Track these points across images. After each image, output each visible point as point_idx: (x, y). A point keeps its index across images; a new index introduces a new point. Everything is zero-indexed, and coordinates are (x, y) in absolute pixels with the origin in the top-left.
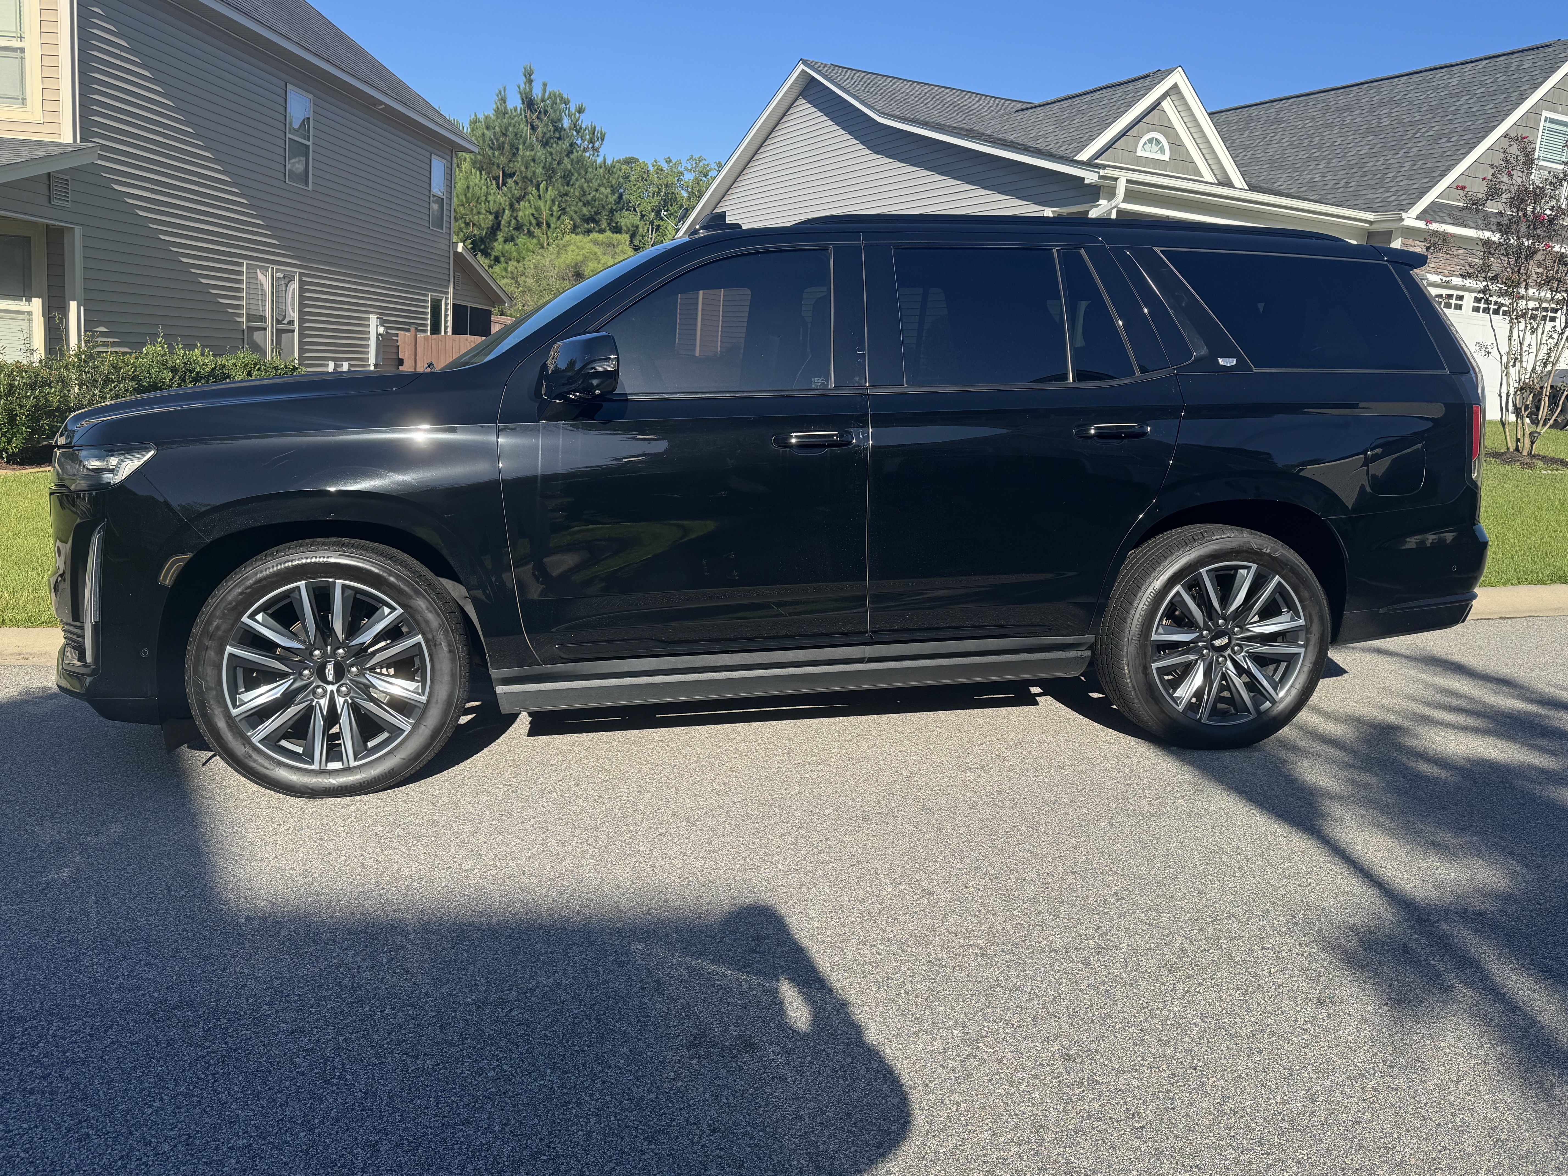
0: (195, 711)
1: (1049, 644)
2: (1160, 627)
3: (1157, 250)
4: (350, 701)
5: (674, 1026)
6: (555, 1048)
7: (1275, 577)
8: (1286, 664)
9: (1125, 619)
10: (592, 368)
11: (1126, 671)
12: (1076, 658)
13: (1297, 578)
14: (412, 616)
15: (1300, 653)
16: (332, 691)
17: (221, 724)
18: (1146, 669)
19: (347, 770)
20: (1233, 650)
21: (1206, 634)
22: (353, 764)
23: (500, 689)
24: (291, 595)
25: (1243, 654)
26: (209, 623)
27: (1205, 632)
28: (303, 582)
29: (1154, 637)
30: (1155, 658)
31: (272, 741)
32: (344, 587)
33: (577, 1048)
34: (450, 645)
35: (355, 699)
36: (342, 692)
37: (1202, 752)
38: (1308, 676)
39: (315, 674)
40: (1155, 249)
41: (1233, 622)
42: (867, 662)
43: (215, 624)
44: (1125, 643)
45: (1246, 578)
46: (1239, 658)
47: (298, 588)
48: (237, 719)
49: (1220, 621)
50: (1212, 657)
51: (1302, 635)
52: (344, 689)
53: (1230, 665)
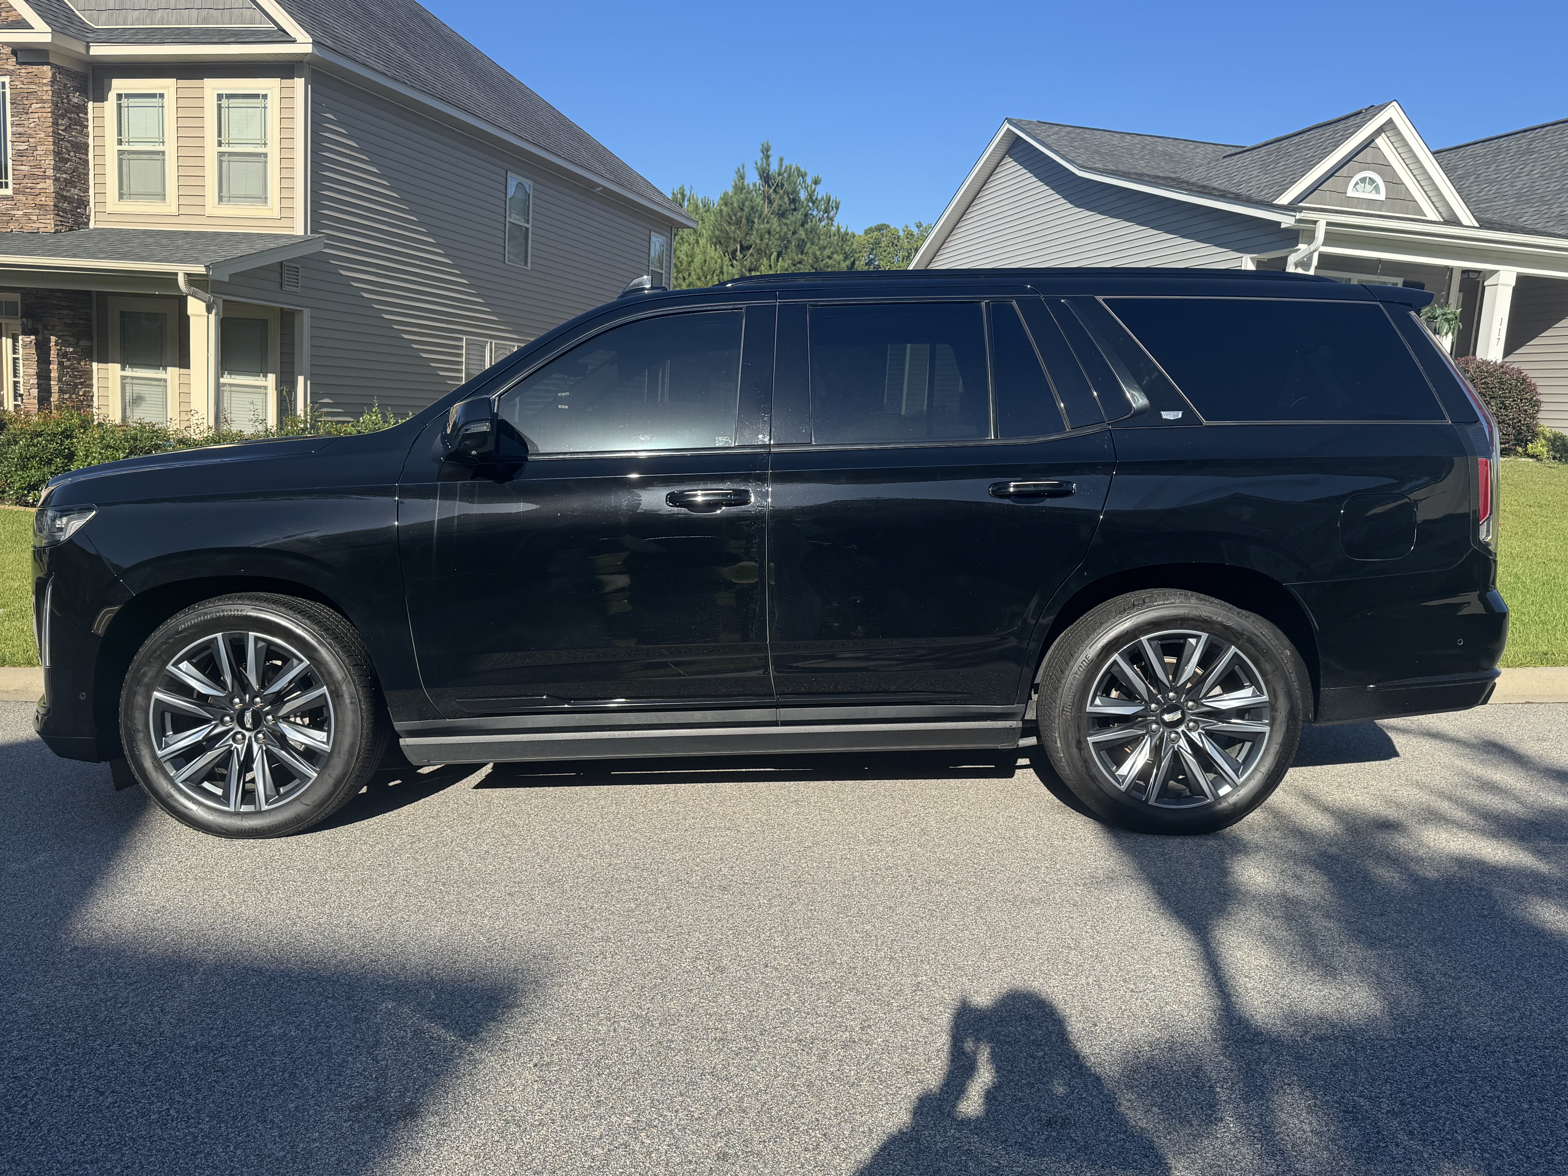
0: (126, 753)
1: (976, 713)
2: (1097, 699)
3: (1100, 299)
4: (264, 748)
5: (356, 1087)
6: (230, 1097)
7: (1230, 647)
8: (1250, 743)
9: (1056, 688)
10: (468, 430)
11: (1059, 745)
12: (1004, 729)
13: (1256, 649)
14: (317, 669)
15: (1264, 733)
16: (250, 738)
17: (148, 764)
18: (1080, 744)
19: (259, 813)
20: (1187, 726)
21: (1156, 708)
22: (265, 807)
23: (402, 742)
24: (211, 646)
25: (1200, 731)
26: (138, 670)
27: (1153, 706)
28: (220, 634)
29: (1089, 709)
30: (1091, 732)
31: (195, 782)
32: (257, 639)
33: (250, 1099)
34: (352, 697)
35: (269, 747)
36: (259, 739)
37: (1149, 837)
38: (1275, 757)
39: (235, 721)
40: (1097, 297)
41: (1187, 695)
42: (782, 725)
43: (142, 671)
44: (1057, 715)
45: (1197, 647)
46: (1194, 736)
47: (216, 638)
48: (163, 760)
49: (1171, 694)
50: (1163, 733)
51: (1267, 712)
52: (260, 736)
53: (1183, 743)
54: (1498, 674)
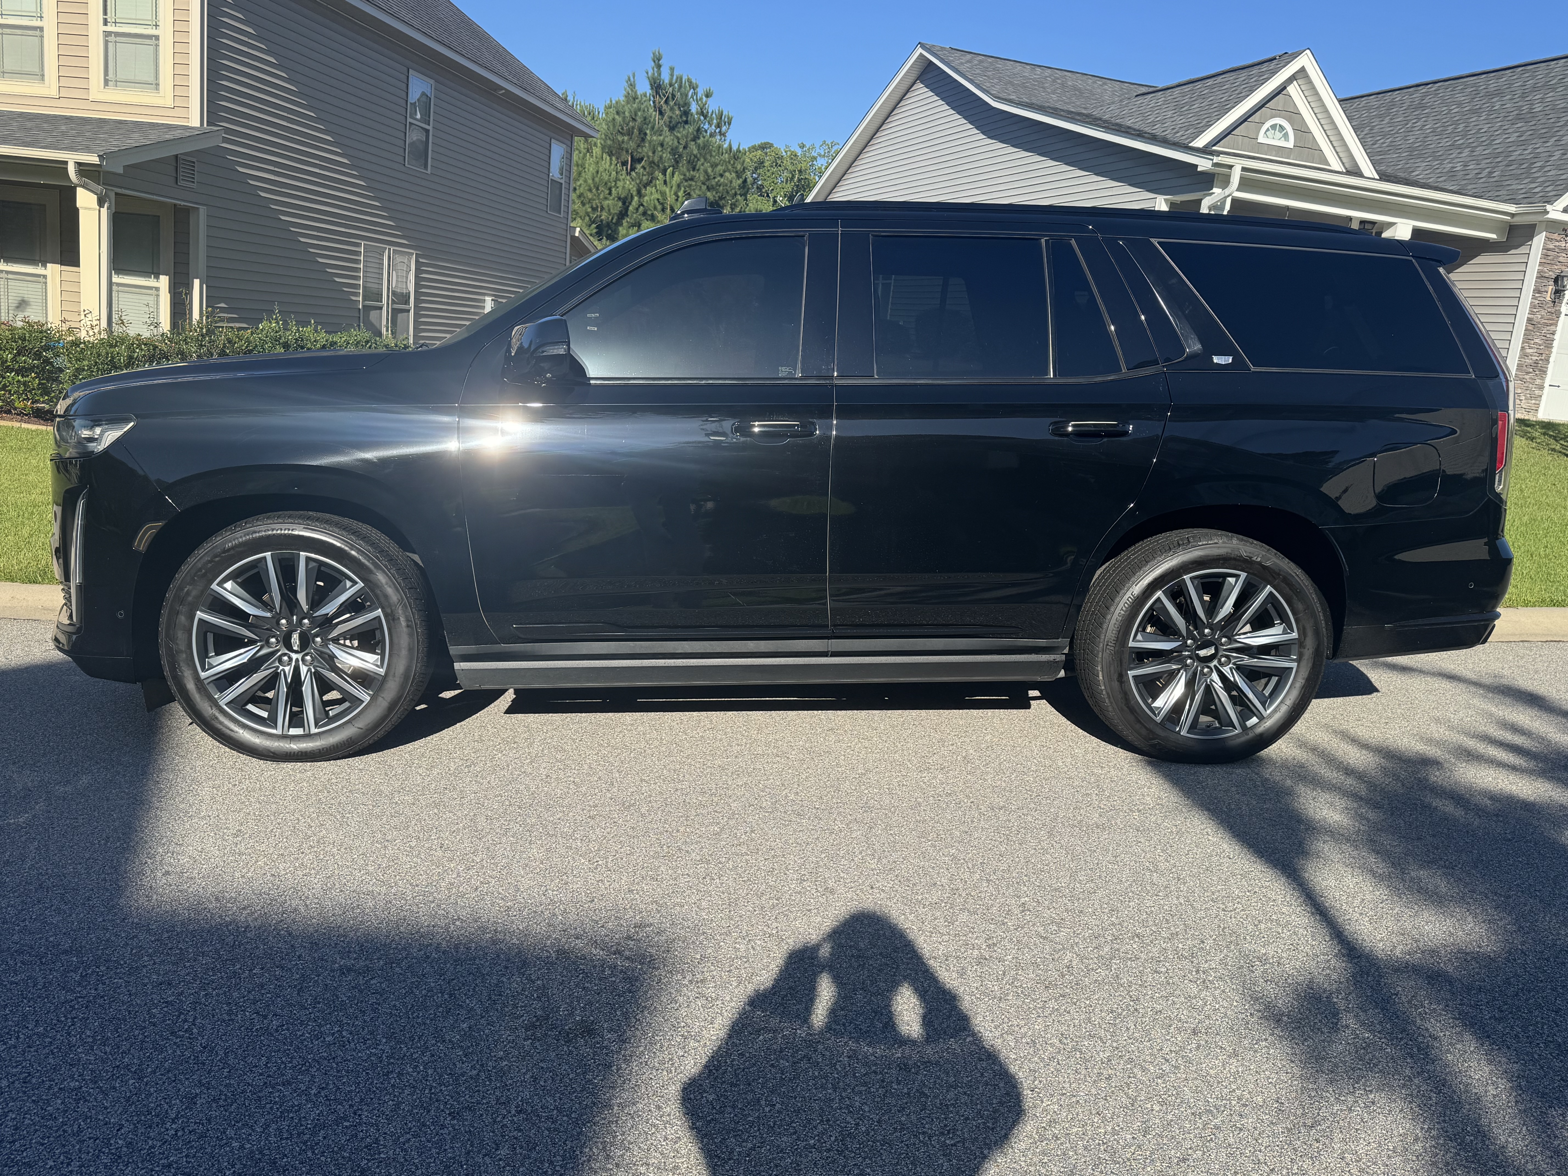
0: (167, 672)
1: (1021, 646)
2: (1139, 634)
3: (1155, 241)
4: (313, 670)
5: (522, 1007)
6: (398, 1019)
7: (1266, 586)
8: (1277, 678)
9: (1101, 624)
10: (543, 352)
11: (1101, 678)
12: (1048, 662)
13: (1290, 589)
14: (372, 591)
15: (1292, 668)
16: (297, 660)
17: (191, 686)
18: (1122, 678)
19: (308, 736)
20: (1219, 661)
21: (1191, 643)
22: (314, 730)
23: (457, 666)
24: (258, 565)
25: (1231, 665)
26: (181, 588)
27: (1189, 642)
28: (270, 553)
29: (1131, 644)
30: (1132, 666)
31: (239, 704)
32: (308, 559)
33: (420, 1020)
34: (408, 620)
35: (318, 669)
36: (306, 661)
37: (1180, 765)
38: (1301, 692)
39: (281, 643)
40: (1152, 240)
41: (1221, 631)
42: (830, 656)
43: (186, 589)
44: (1100, 649)
45: (1234, 586)
46: (1226, 670)
47: (265, 558)
48: (206, 682)
49: (1207, 631)
50: (1197, 667)
51: (1295, 648)
52: (308, 658)
53: (1215, 676)
54: (1498, 616)
